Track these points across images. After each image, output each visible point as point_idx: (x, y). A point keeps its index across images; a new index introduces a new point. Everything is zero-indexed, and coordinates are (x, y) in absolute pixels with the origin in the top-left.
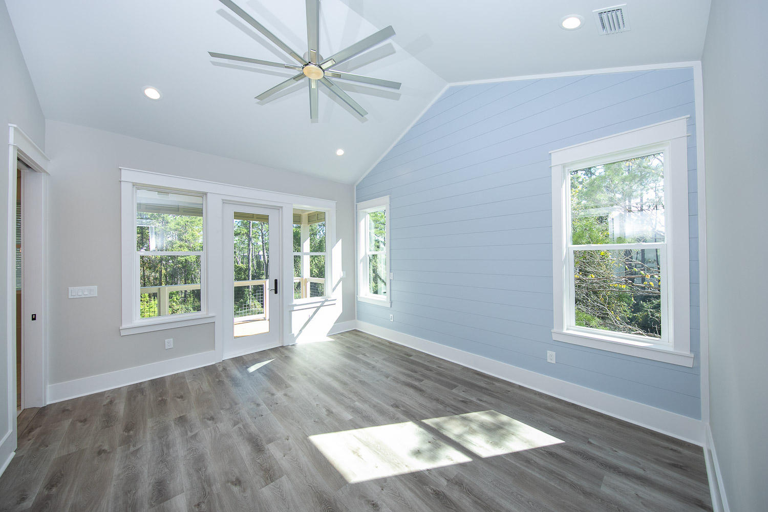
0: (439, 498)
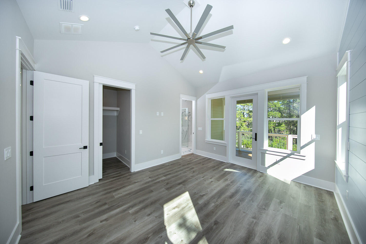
0: (144, 239)
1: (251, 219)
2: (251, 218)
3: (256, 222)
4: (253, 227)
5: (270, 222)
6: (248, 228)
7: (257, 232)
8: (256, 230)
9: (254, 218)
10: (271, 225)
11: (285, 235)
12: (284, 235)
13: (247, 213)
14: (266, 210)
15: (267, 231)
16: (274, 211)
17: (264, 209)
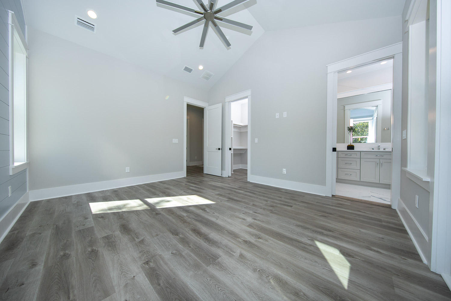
1: (142, 238)
2: (144, 238)
3: (135, 240)
4: (132, 236)
5: (121, 256)
6: (134, 231)
7: (123, 236)
8: (126, 237)
9: (142, 242)
10: (117, 254)
11: (91, 260)
12: (93, 259)
13: (155, 238)
14: (144, 263)
15: (115, 245)
16: (132, 276)
17: (147, 263)
